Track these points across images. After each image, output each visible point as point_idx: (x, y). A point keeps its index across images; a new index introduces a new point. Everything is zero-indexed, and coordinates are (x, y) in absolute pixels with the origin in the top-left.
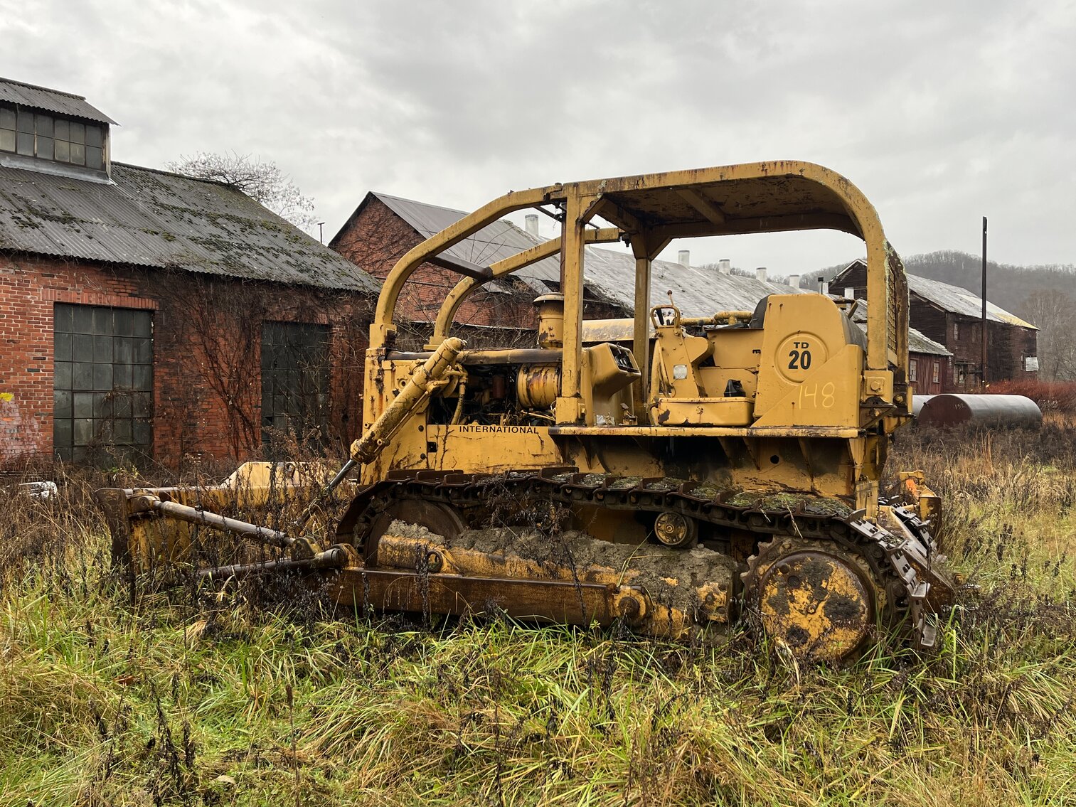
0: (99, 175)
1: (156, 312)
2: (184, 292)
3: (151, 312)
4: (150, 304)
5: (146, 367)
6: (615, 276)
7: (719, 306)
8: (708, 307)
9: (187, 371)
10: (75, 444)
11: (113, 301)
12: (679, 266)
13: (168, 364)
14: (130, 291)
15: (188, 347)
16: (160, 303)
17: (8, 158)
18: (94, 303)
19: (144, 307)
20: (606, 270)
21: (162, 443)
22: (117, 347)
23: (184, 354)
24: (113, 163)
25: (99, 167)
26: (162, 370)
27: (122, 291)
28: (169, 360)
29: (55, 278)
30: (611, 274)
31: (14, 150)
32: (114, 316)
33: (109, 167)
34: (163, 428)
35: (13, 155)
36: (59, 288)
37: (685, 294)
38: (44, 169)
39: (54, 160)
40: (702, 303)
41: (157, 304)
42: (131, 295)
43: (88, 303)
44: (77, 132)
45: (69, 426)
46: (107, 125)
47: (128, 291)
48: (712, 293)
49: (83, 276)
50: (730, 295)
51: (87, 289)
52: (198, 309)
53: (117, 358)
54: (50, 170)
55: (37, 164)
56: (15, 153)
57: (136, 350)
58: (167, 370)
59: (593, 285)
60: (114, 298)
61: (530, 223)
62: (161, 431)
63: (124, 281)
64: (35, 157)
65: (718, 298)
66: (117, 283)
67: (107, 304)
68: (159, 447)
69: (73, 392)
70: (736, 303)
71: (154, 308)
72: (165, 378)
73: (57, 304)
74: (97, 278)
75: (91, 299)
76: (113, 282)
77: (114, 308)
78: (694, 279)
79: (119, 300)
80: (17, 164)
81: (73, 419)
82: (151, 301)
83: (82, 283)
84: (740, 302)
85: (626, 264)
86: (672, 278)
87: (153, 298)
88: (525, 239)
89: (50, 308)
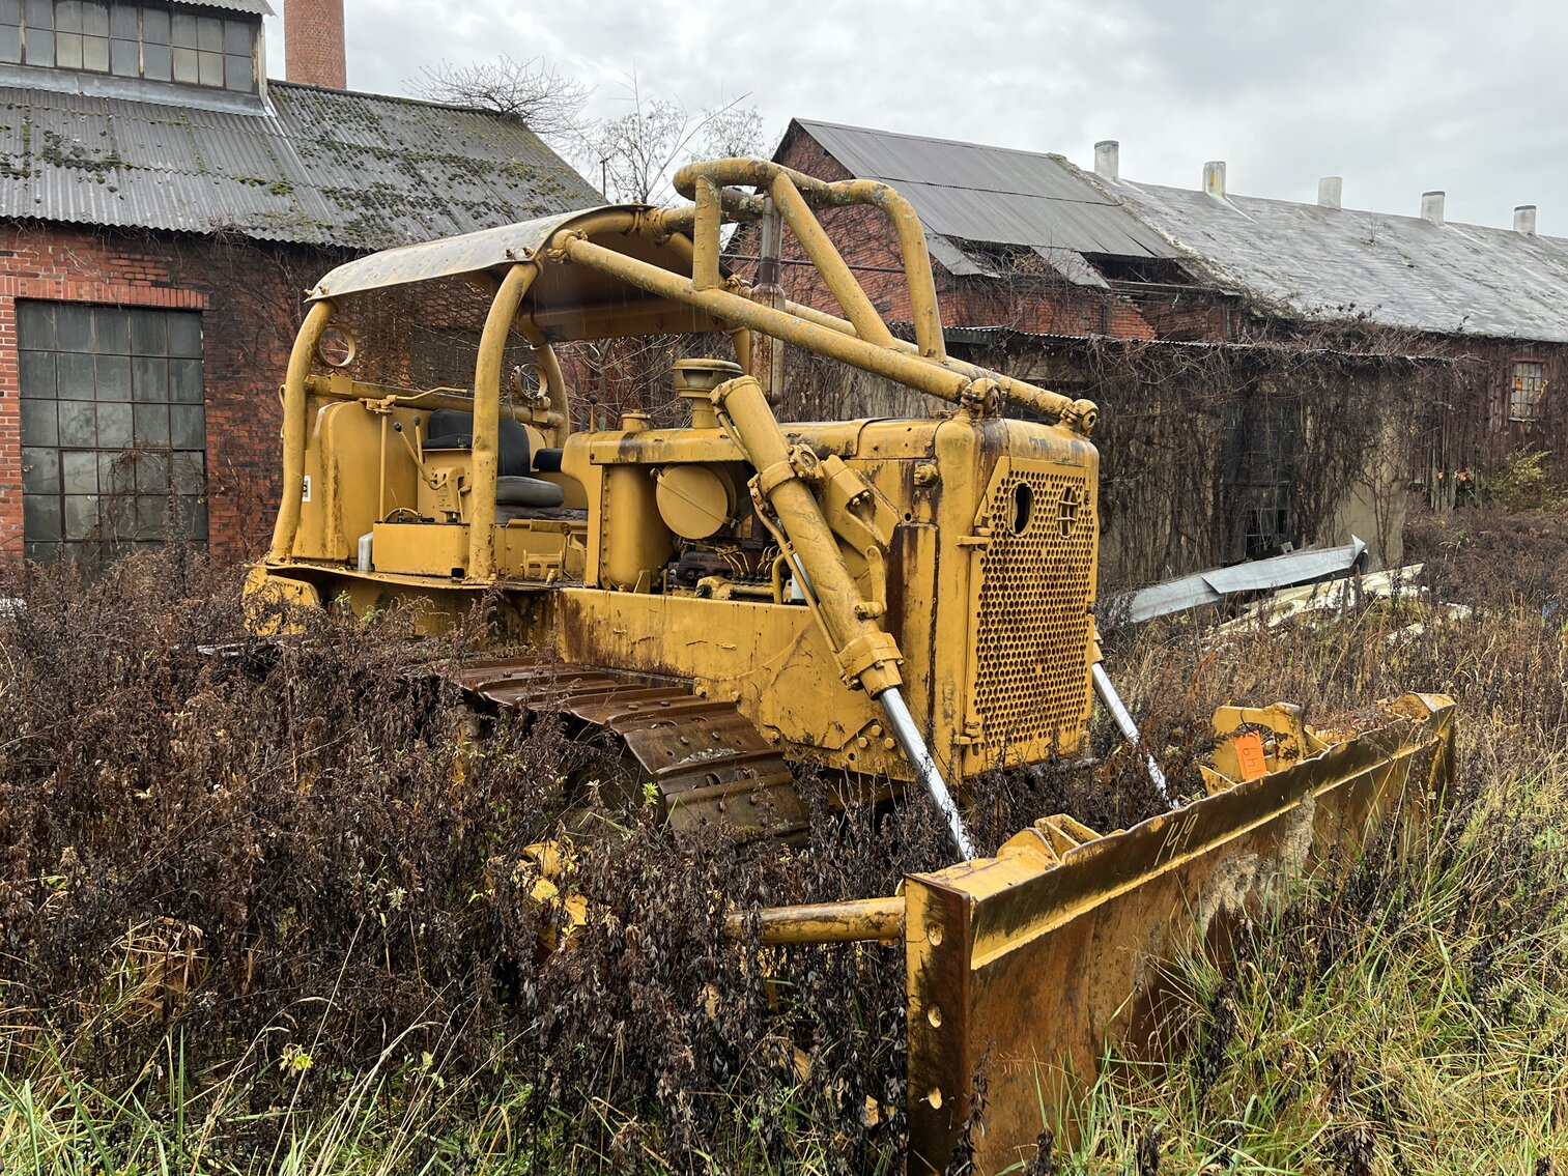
0: (247, 102)
1: (204, 313)
2: (256, 277)
3: (197, 312)
4: (193, 299)
5: (196, 410)
6: (1259, 243)
7: (1488, 292)
8: (1457, 294)
9: (266, 416)
10: (69, 537)
11: (122, 294)
12: (1422, 223)
13: (230, 404)
14: (154, 278)
15: (268, 374)
16: (211, 296)
17: (96, 83)
18: (86, 298)
19: (180, 305)
20: (1244, 233)
21: (223, 539)
22: (138, 375)
23: (261, 385)
24: (270, 83)
25: (249, 90)
26: (219, 413)
27: (138, 276)
28: (233, 396)
29: (16, 257)
30: (1253, 239)
31: (107, 70)
32: (129, 323)
33: (263, 88)
34: (223, 513)
35: (106, 76)
36: (23, 274)
37: (1412, 273)
38: (154, 96)
39: (173, 82)
40: (1450, 287)
41: (207, 298)
42: (155, 284)
43: (75, 298)
44: (210, 32)
45: (56, 507)
46: (258, 17)
47: (150, 277)
48: (1480, 267)
49: (65, 252)
50: (1521, 272)
51: (73, 275)
52: (287, 307)
53: (139, 393)
54: (165, 98)
55: (144, 89)
56: (110, 73)
57: (174, 380)
58: (229, 414)
59: (1193, 259)
60: (124, 289)
61: (1102, 156)
62: (220, 517)
63: (142, 260)
64: (141, 79)
65: (1490, 278)
66: (127, 263)
67: (111, 300)
68: (218, 545)
69: (62, 450)
70: (1531, 285)
71: (200, 306)
72: (226, 427)
73: (19, 301)
74: (90, 255)
75: (82, 292)
76: (122, 262)
77: (127, 307)
78: (1446, 245)
79: (133, 293)
80: (112, 91)
81: (62, 495)
82: (193, 293)
83: (62, 264)
84: (1541, 284)
85: (1295, 221)
86: (1394, 243)
87: (200, 289)
88: (1081, 184)
89: (8, 307)
